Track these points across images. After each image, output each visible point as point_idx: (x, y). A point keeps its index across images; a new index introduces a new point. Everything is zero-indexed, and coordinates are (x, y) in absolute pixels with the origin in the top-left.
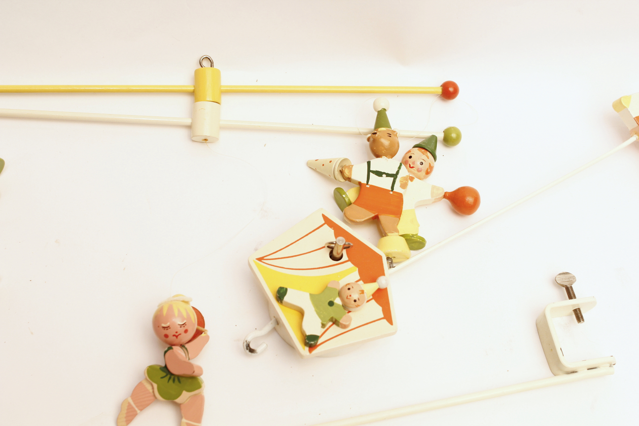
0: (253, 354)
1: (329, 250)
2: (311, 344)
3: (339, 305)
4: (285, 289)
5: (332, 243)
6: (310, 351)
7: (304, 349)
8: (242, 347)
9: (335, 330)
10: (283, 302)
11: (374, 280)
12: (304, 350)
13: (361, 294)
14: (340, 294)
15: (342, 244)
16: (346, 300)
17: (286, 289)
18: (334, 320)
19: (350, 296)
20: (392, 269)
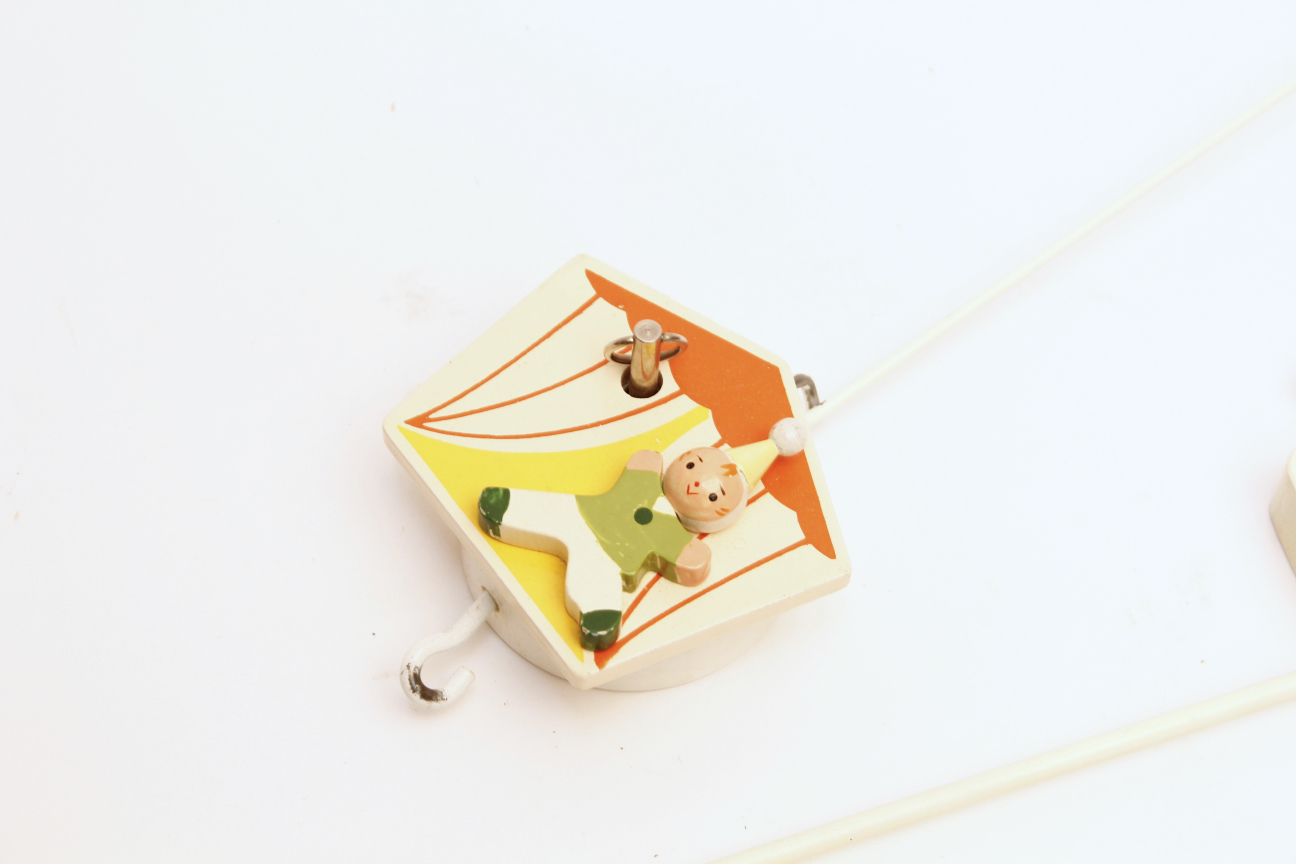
0: (434, 704)
1: (619, 369)
2: (600, 636)
3: (667, 517)
4: (501, 492)
5: (623, 342)
6: (600, 663)
7: (582, 660)
8: (400, 688)
9: (665, 593)
10: (501, 529)
11: (762, 435)
12: (580, 663)
13: (727, 474)
14: (666, 488)
15: (653, 341)
16: (687, 500)
17: (507, 493)
18: (659, 565)
19: (697, 484)
20: (816, 409)
